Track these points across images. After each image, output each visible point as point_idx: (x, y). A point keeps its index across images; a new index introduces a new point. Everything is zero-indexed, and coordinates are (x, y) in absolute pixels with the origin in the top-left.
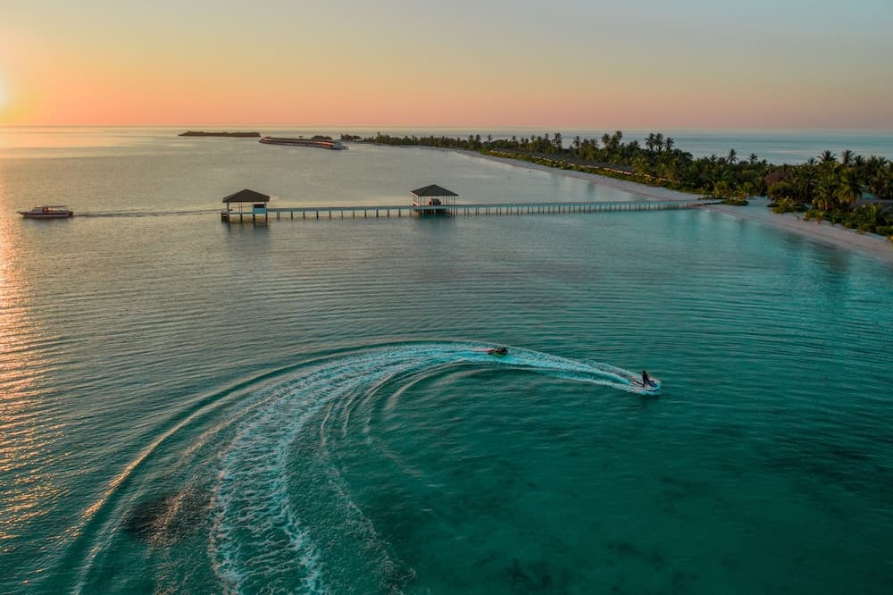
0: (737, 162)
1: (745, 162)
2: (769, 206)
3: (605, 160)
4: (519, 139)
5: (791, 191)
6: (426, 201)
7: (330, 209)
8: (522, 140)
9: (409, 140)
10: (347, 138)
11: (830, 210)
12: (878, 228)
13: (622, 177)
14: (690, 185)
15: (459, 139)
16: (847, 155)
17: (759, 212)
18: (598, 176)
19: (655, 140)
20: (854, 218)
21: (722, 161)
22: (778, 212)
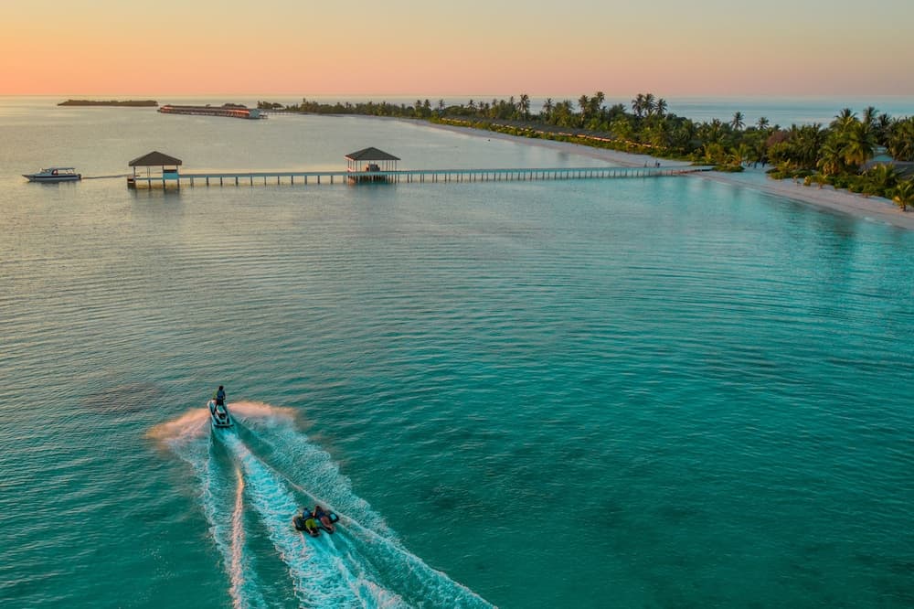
0: (744, 129)
1: (753, 129)
2: (768, 172)
3: (581, 126)
4: (477, 105)
5: (794, 153)
6: (362, 166)
7: (251, 175)
8: (481, 105)
9: (342, 107)
10: (266, 107)
11: (836, 174)
12: (887, 191)
13: (600, 145)
14: (679, 151)
15: (403, 105)
16: (870, 113)
17: (757, 179)
18: (570, 144)
19: (644, 102)
20: (862, 181)
21: (726, 126)
22: (777, 178)
